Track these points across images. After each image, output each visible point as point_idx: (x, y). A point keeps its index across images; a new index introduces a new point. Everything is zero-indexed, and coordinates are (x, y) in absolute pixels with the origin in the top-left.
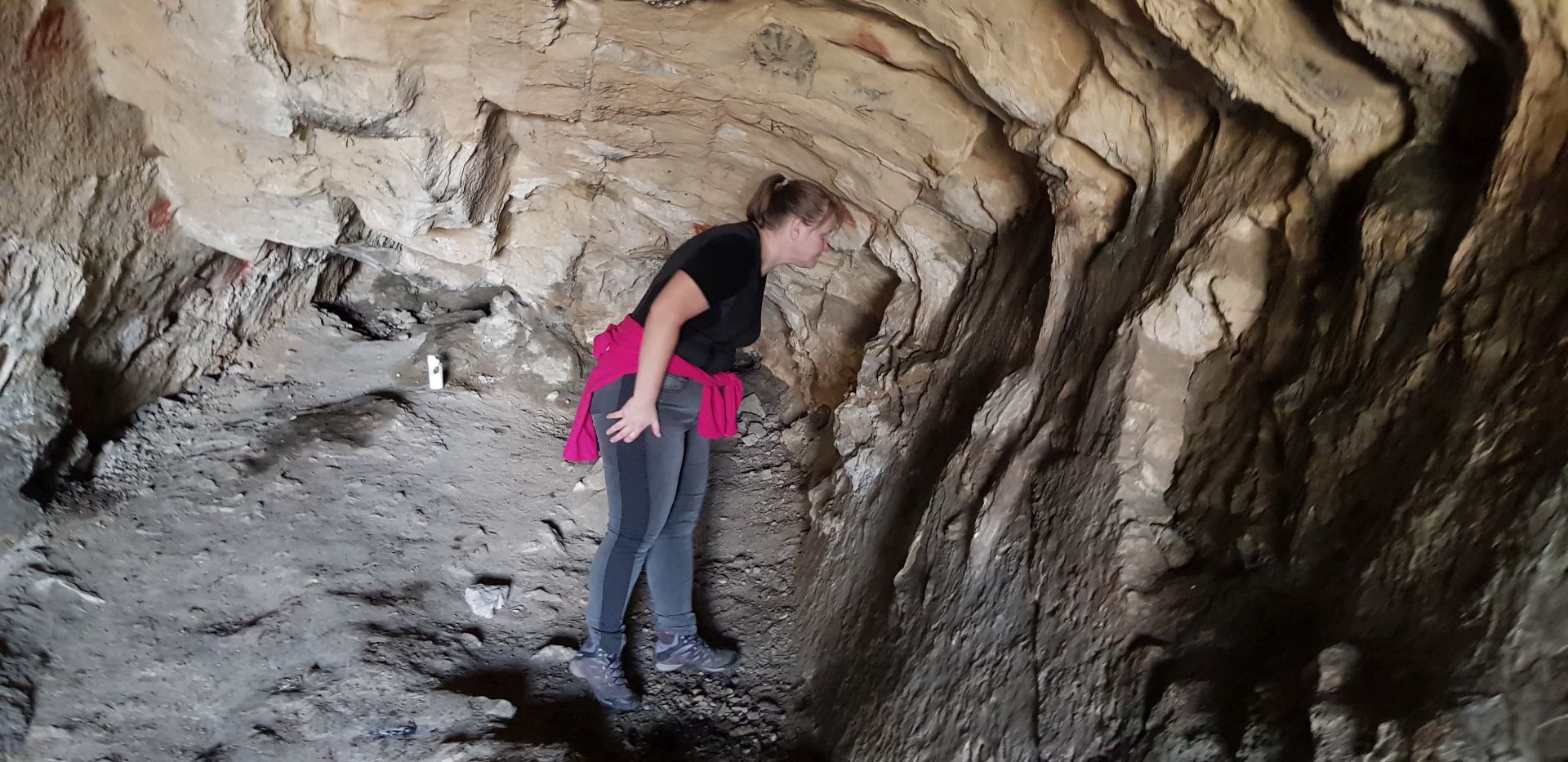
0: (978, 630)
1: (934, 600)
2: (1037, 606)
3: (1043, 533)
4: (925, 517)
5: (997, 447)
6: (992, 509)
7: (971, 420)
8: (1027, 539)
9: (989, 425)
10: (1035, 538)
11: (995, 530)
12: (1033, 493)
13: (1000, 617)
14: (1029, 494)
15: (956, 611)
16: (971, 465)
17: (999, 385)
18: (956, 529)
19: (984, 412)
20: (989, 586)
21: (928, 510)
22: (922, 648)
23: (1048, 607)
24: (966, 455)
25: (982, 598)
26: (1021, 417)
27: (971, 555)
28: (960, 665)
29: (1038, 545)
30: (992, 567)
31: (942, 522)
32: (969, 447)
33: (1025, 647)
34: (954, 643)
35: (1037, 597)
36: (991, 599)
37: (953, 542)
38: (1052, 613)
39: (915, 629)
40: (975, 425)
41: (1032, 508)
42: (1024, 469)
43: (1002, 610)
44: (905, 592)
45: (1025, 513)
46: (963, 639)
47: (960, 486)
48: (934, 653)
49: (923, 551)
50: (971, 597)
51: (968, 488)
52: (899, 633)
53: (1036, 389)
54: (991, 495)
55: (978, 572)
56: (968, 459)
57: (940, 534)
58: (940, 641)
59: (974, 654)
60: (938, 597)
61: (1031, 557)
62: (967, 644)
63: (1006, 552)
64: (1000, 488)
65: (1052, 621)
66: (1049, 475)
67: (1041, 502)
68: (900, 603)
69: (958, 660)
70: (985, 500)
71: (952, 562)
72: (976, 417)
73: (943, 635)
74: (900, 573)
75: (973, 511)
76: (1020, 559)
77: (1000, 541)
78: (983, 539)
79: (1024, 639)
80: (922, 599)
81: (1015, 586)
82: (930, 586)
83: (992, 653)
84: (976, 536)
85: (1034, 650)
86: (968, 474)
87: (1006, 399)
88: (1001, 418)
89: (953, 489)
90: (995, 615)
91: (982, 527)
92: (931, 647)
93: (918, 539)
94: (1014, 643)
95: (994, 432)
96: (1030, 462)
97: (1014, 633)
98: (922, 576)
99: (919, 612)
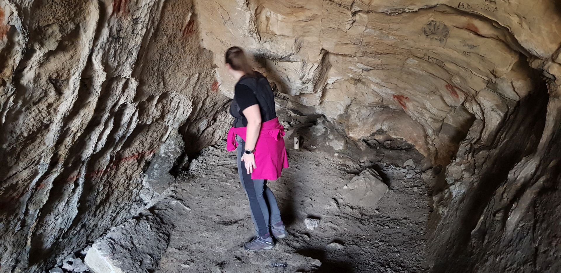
0: (509, 256)
1: (488, 242)
2: (537, 249)
3: (541, 219)
4: (485, 210)
5: (519, 185)
6: (516, 209)
7: (508, 173)
8: (532, 222)
9: (516, 176)
10: (536, 222)
11: (518, 217)
12: (536, 204)
13: (519, 252)
14: (533, 204)
15: (498, 247)
16: (507, 191)
17: (521, 160)
18: (499, 216)
19: (513, 171)
20: (514, 239)
21: (487, 207)
22: (482, 261)
23: (542, 249)
24: (505, 187)
25: (511, 244)
26: (530, 174)
27: (507, 225)
28: (500, 269)
29: (538, 225)
30: (516, 232)
31: (493, 212)
32: (506, 183)
33: (530, 265)
34: (497, 260)
35: (537, 245)
36: (515, 244)
37: (498, 220)
38: (544, 252)
39: (479, 253)
40: (509, 175)
41: (535, 210)
42: (531, 194)
43: (519, 249)
44: (475, 238)
45: (532, 212)
46: (502, 259)
47: (502, 198)
48: (488, 263)
49: (484, 223)
50: (505, 243)
51: (505, 200)
52: (472, 254)
53: (538, 163)
54: (516, 203)
55: (509, 233)
56: (505, 189)
57: (492, 217)
58: (491, 259)
59: (506, 265)
60: (490, 241)
61: (534, 229)
62: (503, 261)
63: (522, 227)
64: (520, 201)
65: (544, 255)
66: (544, 197)
67: (539, 208)
68: (473, 242)
69: (499, 267)
70: (513, 205)
71: (497, 229)
72: (510, 172)
73: (492, 256)
74: (474, 231)
75: (507, 210)
76: (529, 230)
77: (519, 222)
78: (512, 221)
79: (530, 261)
80: (483, 241)
81: (527, 240)
82: (487, 237)
83: (515, 266)
84: (509, 219)
85: (535, 267)
86: (506, 194)
87: (524, 166)
88: (521, 173)
89: (498, 200)
90: (517, 251)
91: (512, 216)
92: (487, 261)
93: (482, 218)
94: (525, 263)
95: (518, 179)
96: (534, 191)
97: (526, 258)
98: (483, 233)
99: (481, 246)
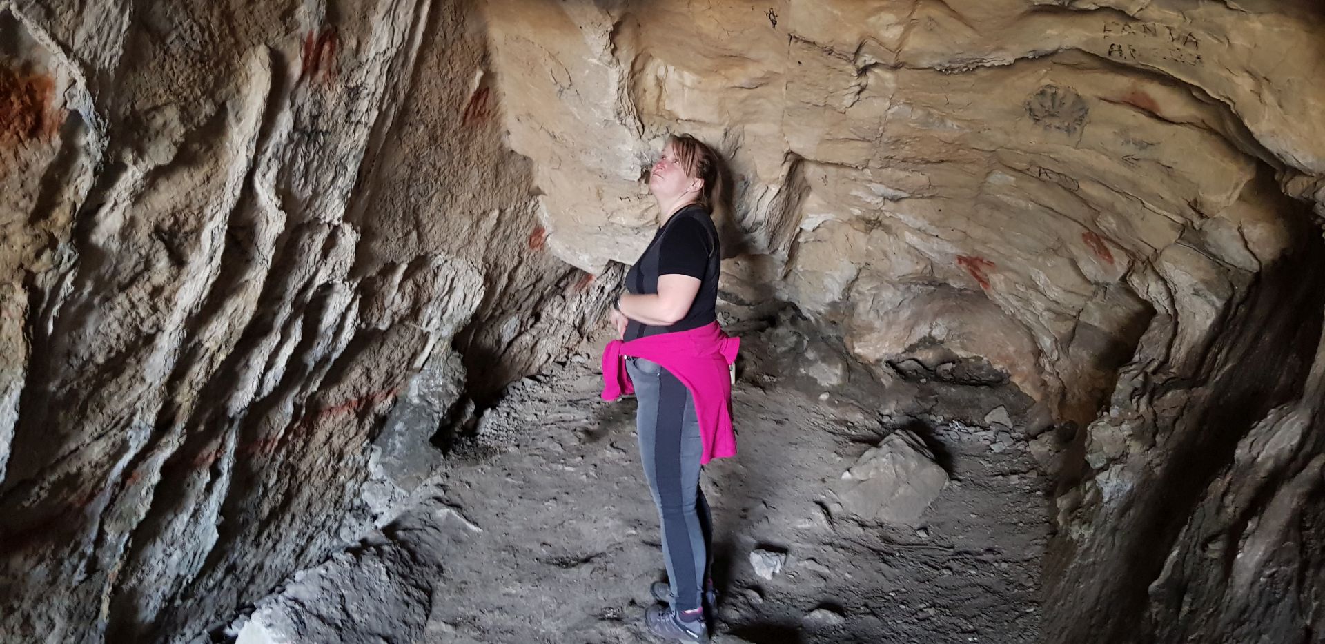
1: (1190, 612)
2: (1309, 631)
3: (1316, 560)
4: (1182, 534)
5: (1262, 474)
6: (1257, 533)
7: (1235, 447)
8: (1296, 566)
9: (1254, 453)
10: (1304, 566)
11: (1260, 553)
12: (1304, 522)
13: (1265, 637)
14: (1298, 522)
15: (1215, 626)
16: (1233, 488)
17: (1265, 416)
18: (1216, 549)
19: (1248, 441)
20: (1253, 605)
21: (1187, 527)
24: (1228, 479)
25: (1246, 616)
26: (1288, 448)
27: (1234, 574)
29: (1310, 573)
30: (1256, 589)
31: (1201, 540)
32: (1231, 472)
35: (1308, 622)
36: (1255, 618)
37: (1212, 560)
39: (1170, 638)
40: (1238, 452)
41: (1302, 536)
42: (1292, 497)
43: (1266, 631)
44: (1160, 601)
45: (1294, 540)
47: (1220, 508)
49: (1180, 564)
50: (1233, 613)
51: (1230, 510)
52: (1152, 639)
53: (1306, 421)
54: (1256, 519)
55: (1241, 591)
56: (1230, 483)
57: (1199, 551)
60: (1196, 610)
61: (1301, 582)
63: (1271, 576)
64: (1267, 514)
67: (1313, 531)
68: (1154, 610)
70: (1250, 524)
71: (1211, 578)
72: (1240, 444)
74: (1155, 583)
75: (1234, 535)
76: (1289, 583)
77: (1265, 563)
78: (1246, 561)
80: (1179, 609)
81: (1283, 609)
82: (1187, 598)
84: (1239, 556)
86: (1231, 497)
87: (1272, 430)
88: (1267, 446)
89: (1213, 510)
90: (1260, 634)
91: (1246, 548)
93: (1175, 553)
95: (1259, 459)
96: (1299, 491)
98: (1178, 588)
99: (1174, 622)
